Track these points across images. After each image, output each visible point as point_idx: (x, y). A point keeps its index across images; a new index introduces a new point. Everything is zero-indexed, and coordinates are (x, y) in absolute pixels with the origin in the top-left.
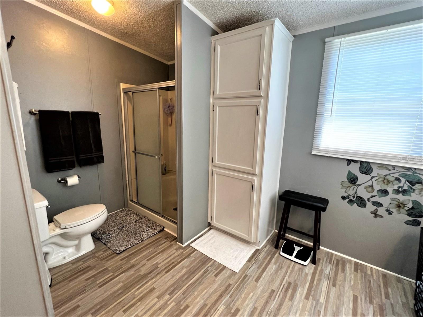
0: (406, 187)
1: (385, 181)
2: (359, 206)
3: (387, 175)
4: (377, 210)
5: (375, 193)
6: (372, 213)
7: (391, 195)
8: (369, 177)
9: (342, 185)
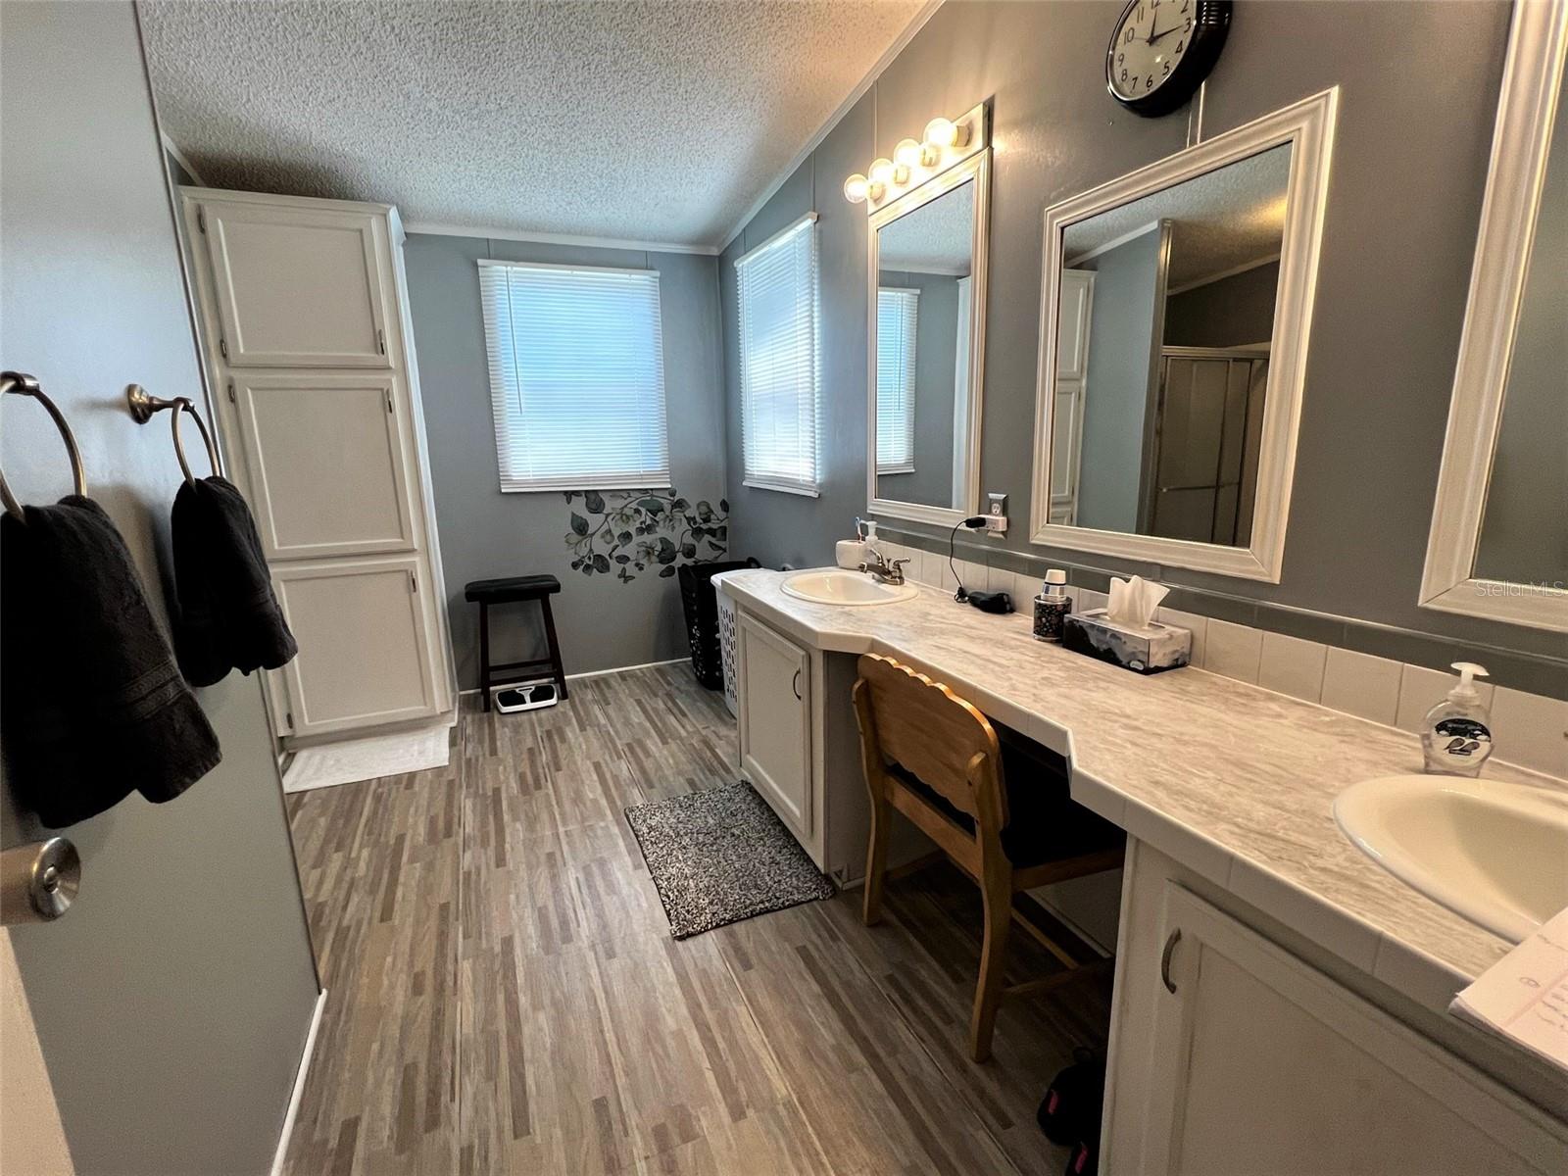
0: (648, 522)
1: (624, 517)
2: (601, 572)
3: (623, 508)
4: (624, 569)
5: (616, 542)
6: (620, 576)
7: (636, 539)
8: (602, 517)
9: (567, 542)
